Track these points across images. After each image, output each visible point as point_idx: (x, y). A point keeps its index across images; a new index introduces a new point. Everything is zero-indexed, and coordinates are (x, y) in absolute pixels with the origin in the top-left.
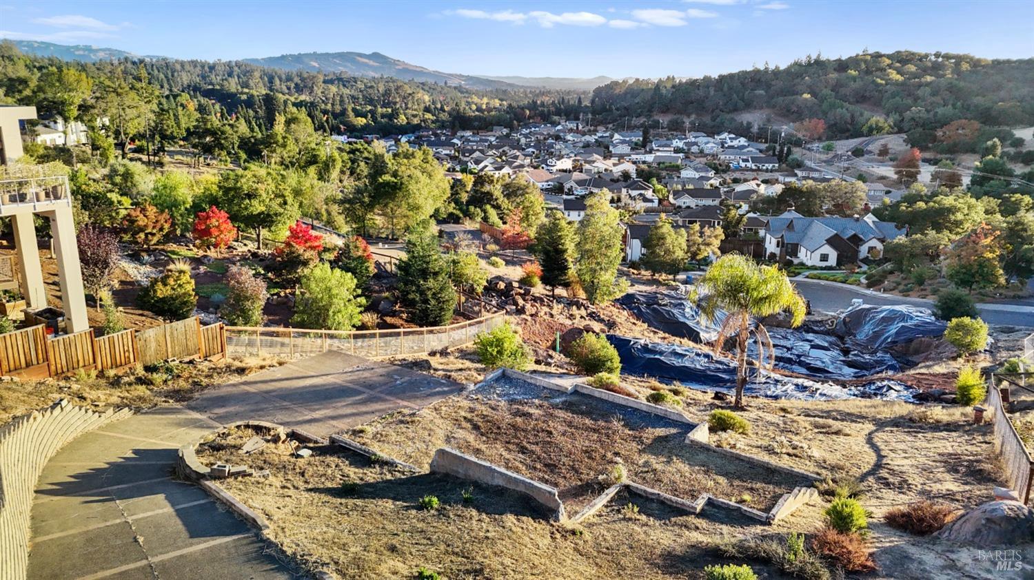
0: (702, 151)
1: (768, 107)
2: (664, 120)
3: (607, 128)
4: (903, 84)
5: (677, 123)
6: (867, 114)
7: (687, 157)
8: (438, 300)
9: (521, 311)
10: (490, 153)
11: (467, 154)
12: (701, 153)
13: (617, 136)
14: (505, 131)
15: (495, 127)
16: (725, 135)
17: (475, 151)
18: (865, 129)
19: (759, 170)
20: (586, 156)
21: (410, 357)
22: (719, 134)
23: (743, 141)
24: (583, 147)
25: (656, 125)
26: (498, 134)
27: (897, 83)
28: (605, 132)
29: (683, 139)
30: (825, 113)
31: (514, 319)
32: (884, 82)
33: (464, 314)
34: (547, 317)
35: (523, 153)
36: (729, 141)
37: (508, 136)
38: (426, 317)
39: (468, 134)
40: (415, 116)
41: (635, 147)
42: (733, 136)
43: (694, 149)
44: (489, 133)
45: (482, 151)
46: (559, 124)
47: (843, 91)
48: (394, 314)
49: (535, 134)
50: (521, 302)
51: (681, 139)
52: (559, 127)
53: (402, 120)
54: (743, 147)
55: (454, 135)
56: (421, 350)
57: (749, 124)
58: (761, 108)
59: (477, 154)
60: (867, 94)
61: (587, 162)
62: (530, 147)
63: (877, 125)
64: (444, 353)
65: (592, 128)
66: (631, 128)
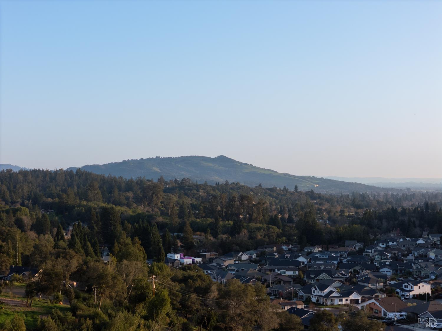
10: (338, 275)
11: (313, 276)
35: (376, 274)
45: (329, 272)
49: (393, 249)
59: (323, 276)
62: (385, 266)
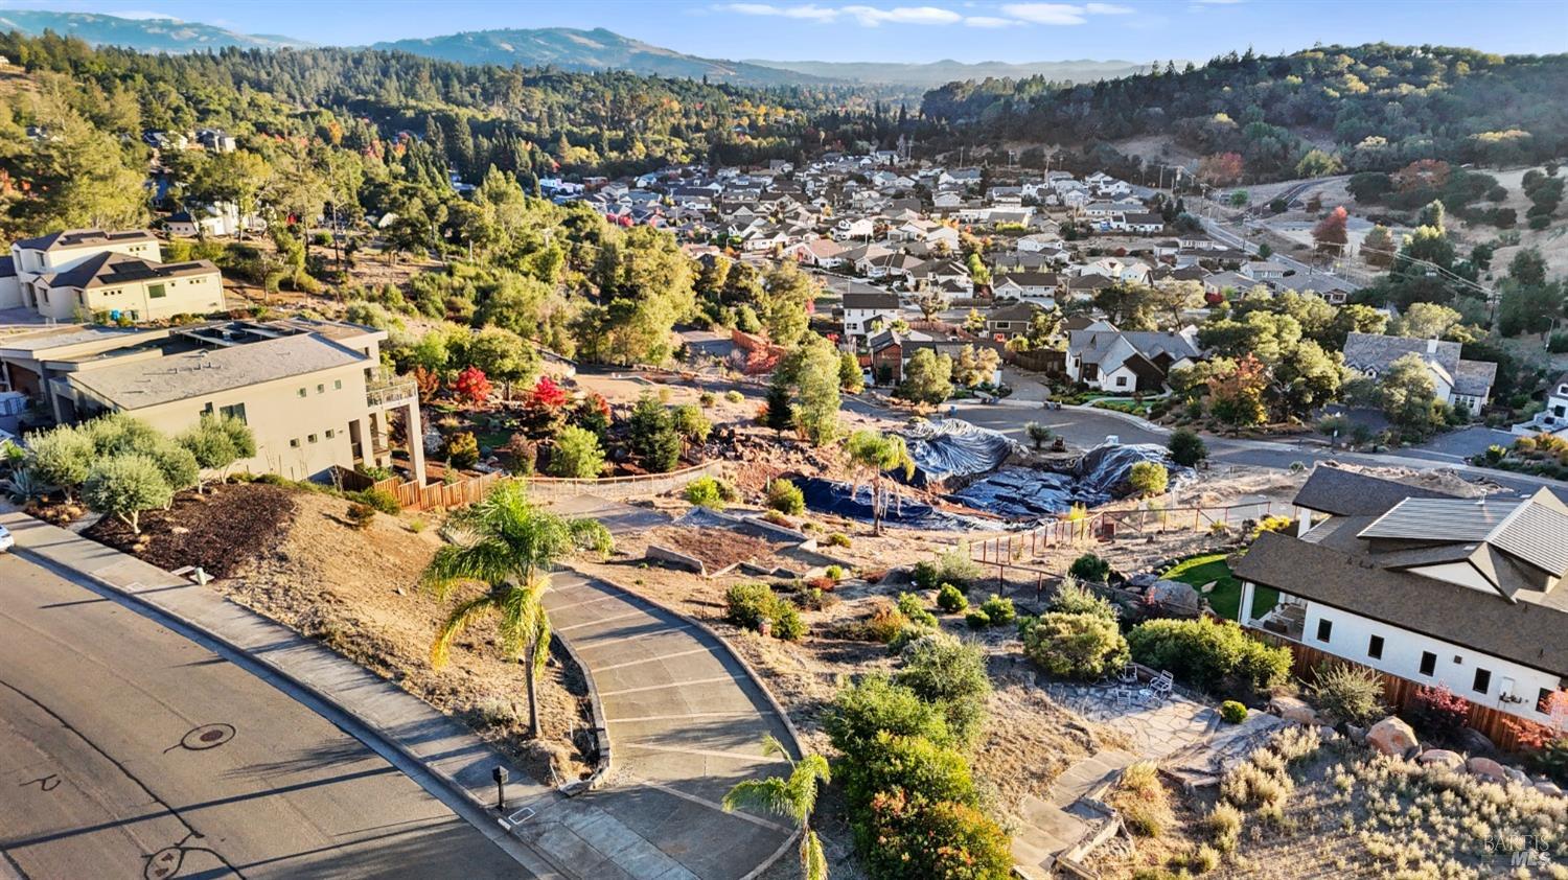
0: (1061, 203)
1: (1165, 132)
2: (1015, 151)
3: (934, 162)
4: (1367, 97)
5: (1034, 156)
6: (1305, 144)
7: (1040, 212)
8: (664, 450)
9: (739, 457)
10: (762, 208)
11: (728, 211)
12: (1061, 206)
13: (945, 178)
14: (788, 167)
15: (773, 162)
16: (1099, 177)
17: (739, 206)
18: (1300, 167)
19: (1135, 233)
20: (894, 212)
21: (640, 498)
22: (1091, 174)
23: (1122, 187)
24: (895, 197)
25: (1004, 159)
26: (777, 172)
27: (1358, 96)
28: (931, 169)
29: (1037, 183)
30: (1246, 143)
31: (731, 464)
32: (1338, 95)
33: (688, 461)
34: (764, 463)
35: (808, 206)
36: (1102, 185)
37: (790, 175)
38: (655, 465)
39: (733, 173)
40: (657, 143)
41: (969, 195)
42: (1109, 179)
43: (1051, 200)
44: (765, 171)
46: (867, 153)
47: (1278, 107)
48: (628, 461)
49: (829, 173)
50: (740, 448)
51: (1035, 184)
52: (866, 161)
53: (639, 151)
54: (1121, 196)
55: (711, 176)
56: (650, 492)
57: (1137, 159)
58: (1156, 134)
59: (743, 211)
60: (1313, 112)
61: (894, 222)
62: (819, 196)
63: (1317, 162)
64: (668, 495)
65: (913, 163)
66: (968, 162)
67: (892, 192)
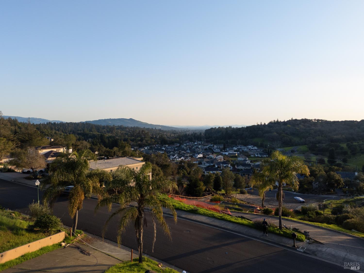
0: (243, 151)
3: (211, 143)
4: (305, 129)
5: (234, 142)
10: (176, 152)
11: (169, 153)
13: (215, 146)
14: (178, 145)
15: (175, 143)
18: (294, 144)
19: (262, 157)
22: (248, 146)
25: (227, 143)
29: (237, 147)
30: (281, 139)
32: (299, 129)
35: (186, 152)
36: (251, 148)
39: (167, 146)
40: (148, 140)
41: (221, 149)
44: (173, 145)
46: (195, 142)
47: (286, 131)
49: (188, 145)
53: (145, 142)
54: (256, 150)
55: (162, 146)
57: (257, 142)
59: (172, 153)
60: (294, 133)
61: (207, 155)
62: (188, 150)
65: (207, 143)
66: (219, 143)
67: (204, 149)
